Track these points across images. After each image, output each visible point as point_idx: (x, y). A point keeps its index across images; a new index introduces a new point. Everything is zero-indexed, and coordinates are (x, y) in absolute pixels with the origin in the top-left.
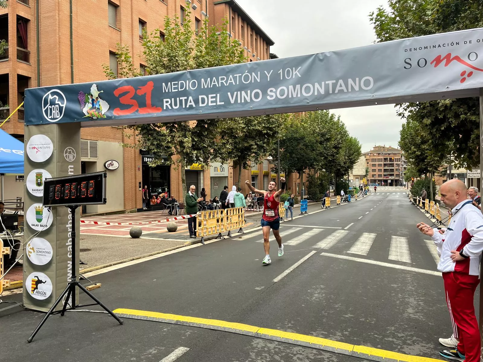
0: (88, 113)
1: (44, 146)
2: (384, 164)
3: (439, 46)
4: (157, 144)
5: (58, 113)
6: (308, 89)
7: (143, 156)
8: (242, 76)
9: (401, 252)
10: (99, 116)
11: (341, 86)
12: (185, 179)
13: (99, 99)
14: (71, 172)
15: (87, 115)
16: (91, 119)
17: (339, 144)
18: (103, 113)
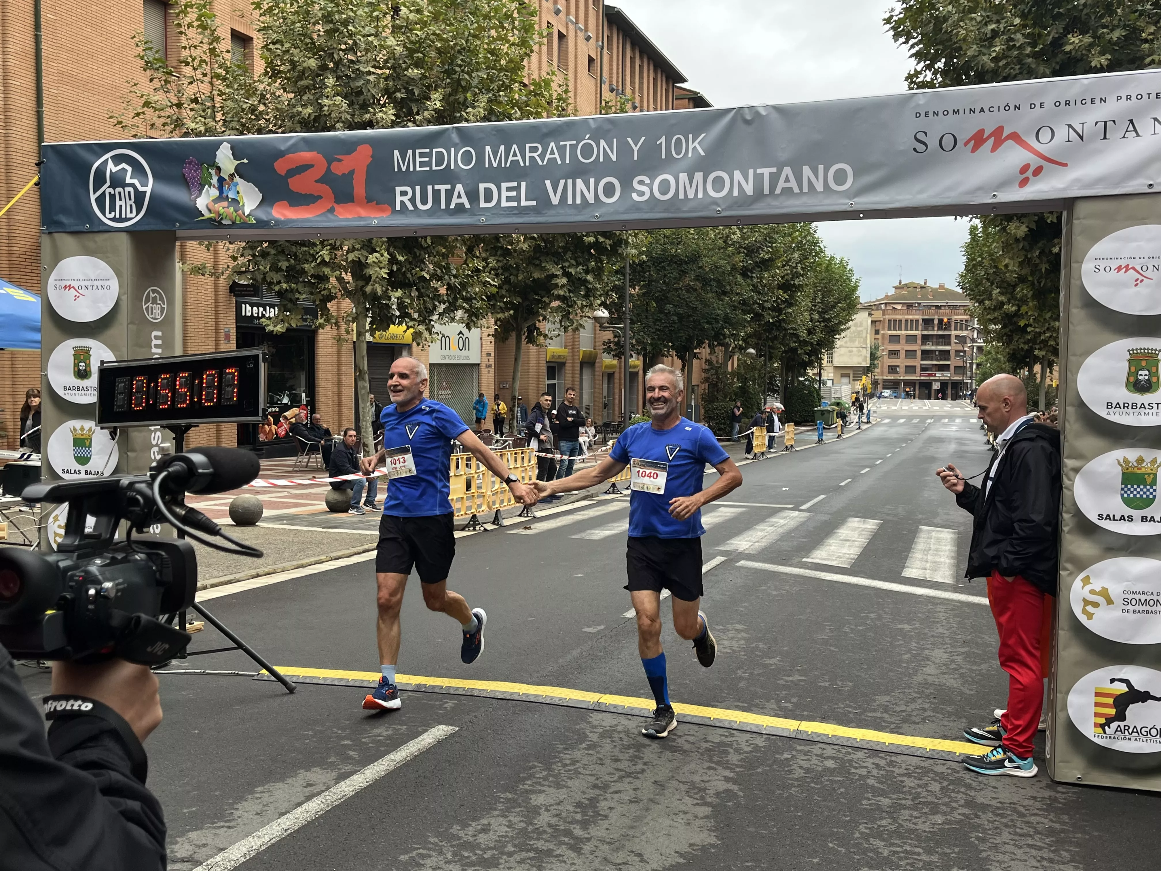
0: (210, 211)
1: (96, 283)
2: (923, 336)
3: (982, 110)
4: (289, 269)
5: (131, 206)
6: (718, 183)
7: (239, 300)
8: (576, 146)
9: (935, 562)
10: (238, 218)
11: (787, 180)
12: (366, 368)
13: (237, 179)
14: (156, 346)
15: (207, 215)
16: (216, 223)
17: (797, 275)
18: (247, 212)
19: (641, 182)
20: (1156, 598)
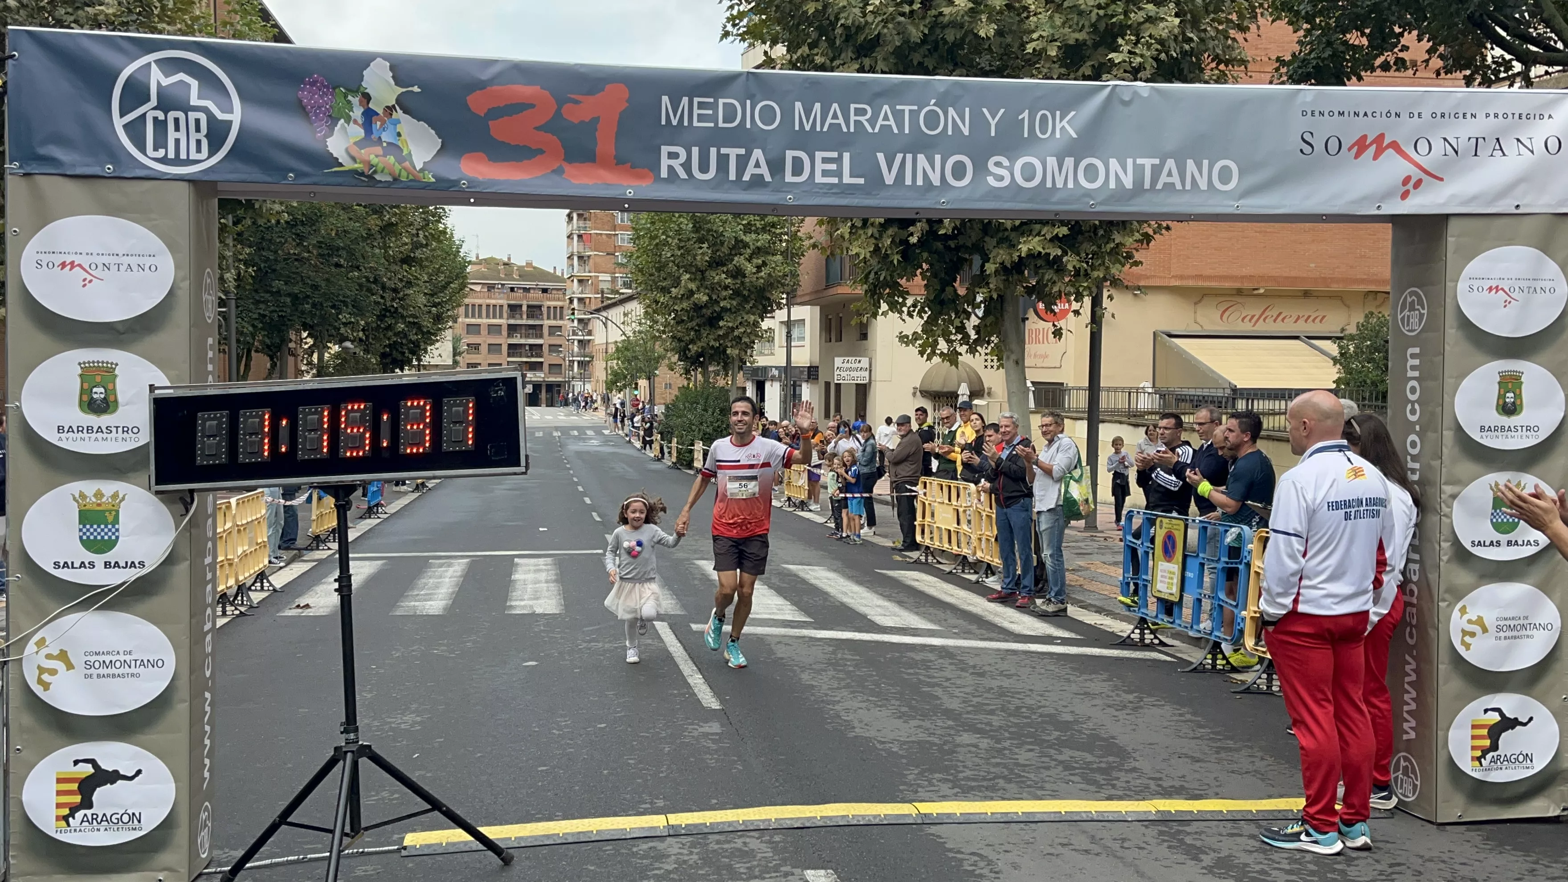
0: (354, 159)
1: (126, 260)
2: (509, 325)
5: (199, 142)
8: (918, 112)
9: (879, 606)
13: (399, 114)
14: (209, 361)
15: (349, 165)
18: (419, 166)
19: (998, 164)
20: (1526, 622)
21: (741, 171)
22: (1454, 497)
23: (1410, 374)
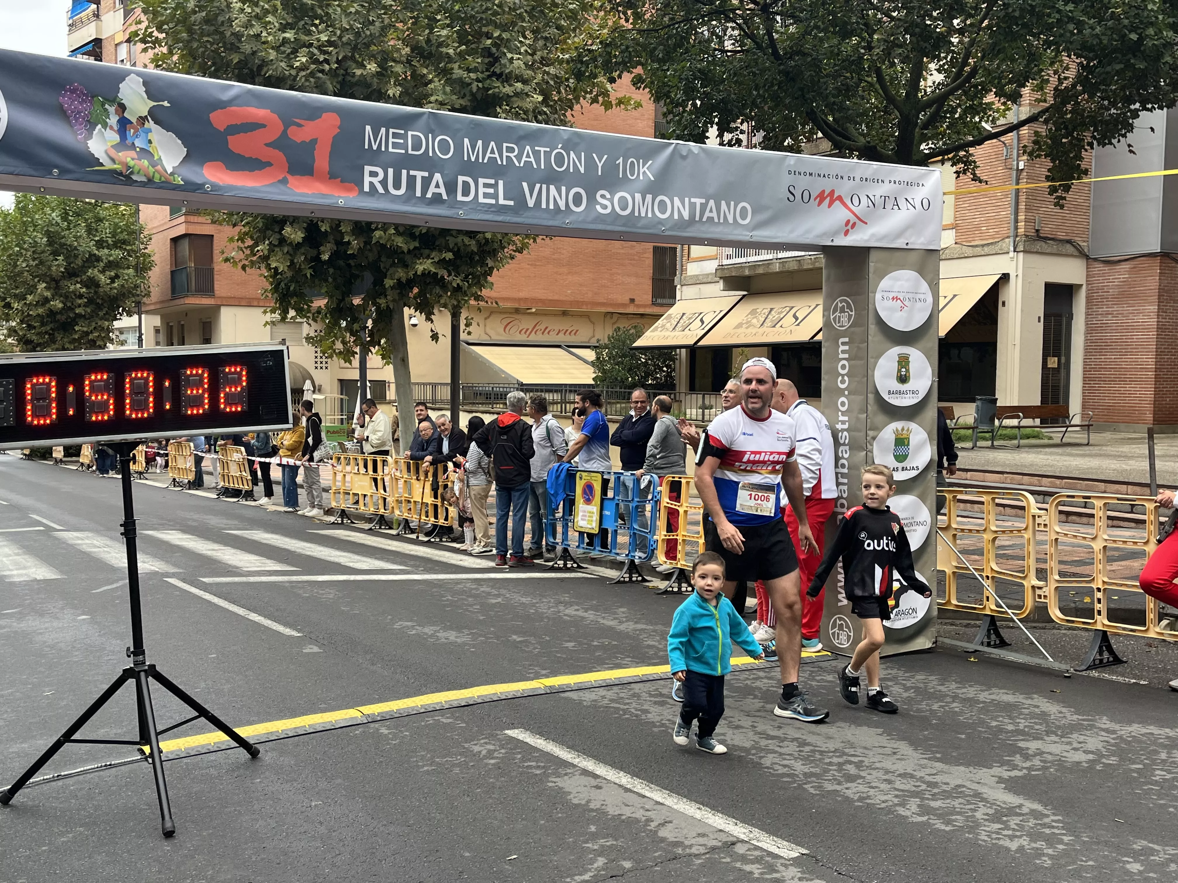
6: (663, 206)
8: (551, 152)
13: (151, 124)
15: (108, 165)
18: (170, 170)
19: (603, 196)
20: (912, 521)
21: (425, 190)
22: (874, 438)
23: (841, 356)
